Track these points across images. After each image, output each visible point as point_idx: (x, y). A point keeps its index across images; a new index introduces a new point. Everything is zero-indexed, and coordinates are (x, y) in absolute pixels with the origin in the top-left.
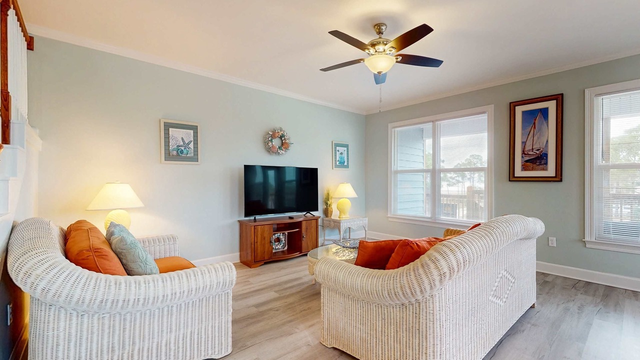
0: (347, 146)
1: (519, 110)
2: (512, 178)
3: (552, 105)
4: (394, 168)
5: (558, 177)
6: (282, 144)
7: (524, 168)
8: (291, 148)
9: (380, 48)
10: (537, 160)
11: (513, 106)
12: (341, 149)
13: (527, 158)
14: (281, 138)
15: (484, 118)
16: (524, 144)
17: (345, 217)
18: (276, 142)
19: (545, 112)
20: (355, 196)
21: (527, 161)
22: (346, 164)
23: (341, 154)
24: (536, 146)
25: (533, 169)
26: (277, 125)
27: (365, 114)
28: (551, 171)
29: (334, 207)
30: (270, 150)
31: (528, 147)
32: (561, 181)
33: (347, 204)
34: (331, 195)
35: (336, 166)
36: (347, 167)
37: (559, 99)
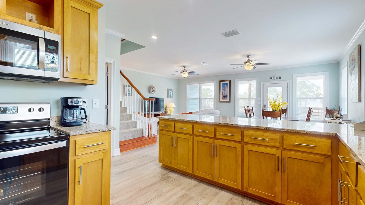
0: (172, 90)
1: (222, 83)
2: (220, 101)
3: (228, 82)
4: (188, 98)
5: (230, 101)
6: (153, 90)
7: (223, 99)
8: (156, 91)
9: (185, 72)
10: (225, 97)
11: (220, 81)
12: (170, 91)
13: (223, 96)
14: (153, 88)
15: (213, 84)
16: (222, 92)
17: (172, 114)
18: (152, 90)
19: (227, 84)
20: (175, 107)
21: (223, 97)
22: (172, 96)
23: (170, 93)
24: (225, 93)
25: (224, 99)
26: (152, 84)
27: (178, 79)
28: (228, 100)
29: (168, 111)
30: (150, 92)
31: (223, 93)
32: (230, 102)
33: (173, 110)
34: (167, 106)
35: (169, 97)
36: (172, 97)
37: (230, 81)
